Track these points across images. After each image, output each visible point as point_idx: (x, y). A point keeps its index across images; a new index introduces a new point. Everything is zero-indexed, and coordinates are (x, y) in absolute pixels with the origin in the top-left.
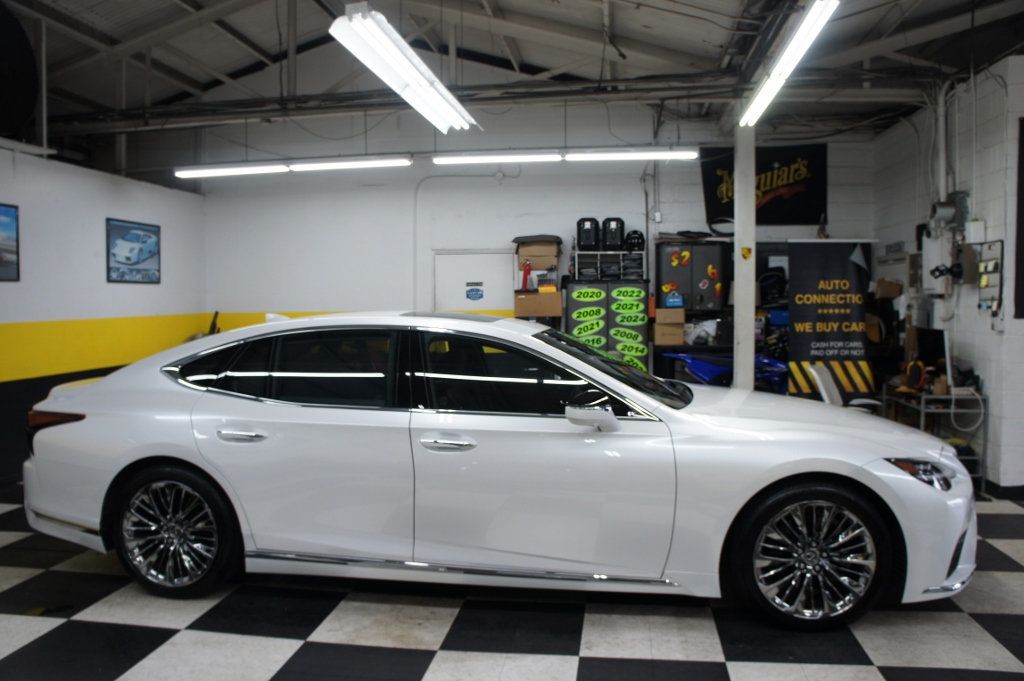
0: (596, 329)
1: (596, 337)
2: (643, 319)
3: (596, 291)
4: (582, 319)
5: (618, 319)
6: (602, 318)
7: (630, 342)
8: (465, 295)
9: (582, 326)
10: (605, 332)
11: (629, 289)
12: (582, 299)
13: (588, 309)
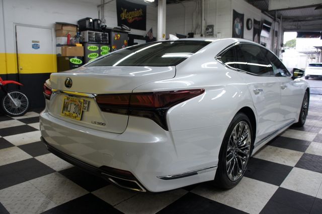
3: (95, 47)
4: (91, 57)
8: (31, 47)
9: (91, 60)
12: (91, 50)
13: (93, 54)
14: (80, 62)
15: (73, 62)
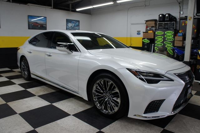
0: (161, 41)
1: (161, 44)
2: (173, 39)
3: (161, 32)
4: (158, 39)
5: (166, 39)
6: (162, 39)
7: (169, 45)
9: (158, 41)
10: (163, 42)
11: (169, 32)
12: (158, 34)
13: (159, 37)
14: (148, 41)
15: (144, 42)
